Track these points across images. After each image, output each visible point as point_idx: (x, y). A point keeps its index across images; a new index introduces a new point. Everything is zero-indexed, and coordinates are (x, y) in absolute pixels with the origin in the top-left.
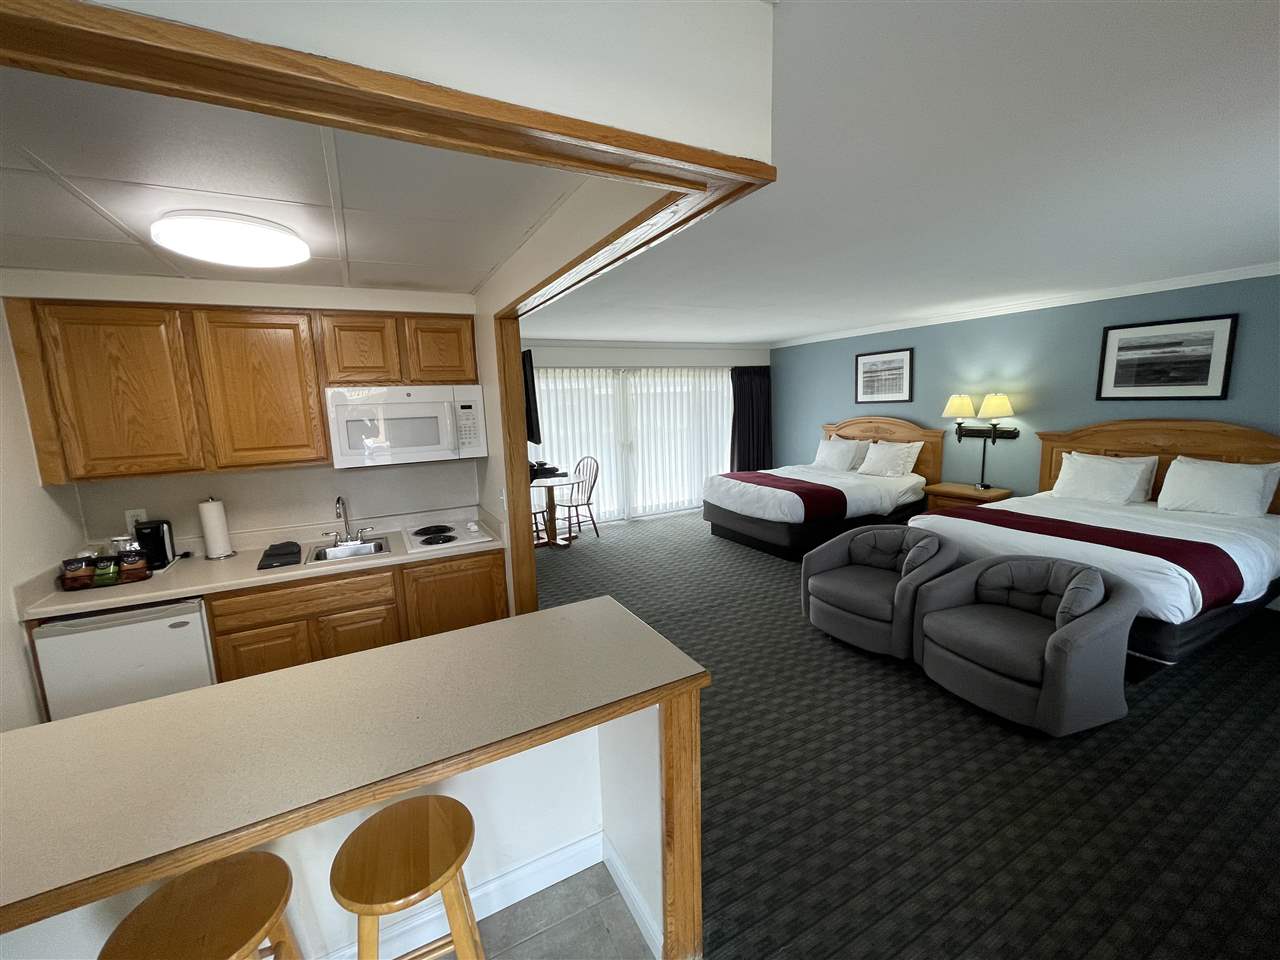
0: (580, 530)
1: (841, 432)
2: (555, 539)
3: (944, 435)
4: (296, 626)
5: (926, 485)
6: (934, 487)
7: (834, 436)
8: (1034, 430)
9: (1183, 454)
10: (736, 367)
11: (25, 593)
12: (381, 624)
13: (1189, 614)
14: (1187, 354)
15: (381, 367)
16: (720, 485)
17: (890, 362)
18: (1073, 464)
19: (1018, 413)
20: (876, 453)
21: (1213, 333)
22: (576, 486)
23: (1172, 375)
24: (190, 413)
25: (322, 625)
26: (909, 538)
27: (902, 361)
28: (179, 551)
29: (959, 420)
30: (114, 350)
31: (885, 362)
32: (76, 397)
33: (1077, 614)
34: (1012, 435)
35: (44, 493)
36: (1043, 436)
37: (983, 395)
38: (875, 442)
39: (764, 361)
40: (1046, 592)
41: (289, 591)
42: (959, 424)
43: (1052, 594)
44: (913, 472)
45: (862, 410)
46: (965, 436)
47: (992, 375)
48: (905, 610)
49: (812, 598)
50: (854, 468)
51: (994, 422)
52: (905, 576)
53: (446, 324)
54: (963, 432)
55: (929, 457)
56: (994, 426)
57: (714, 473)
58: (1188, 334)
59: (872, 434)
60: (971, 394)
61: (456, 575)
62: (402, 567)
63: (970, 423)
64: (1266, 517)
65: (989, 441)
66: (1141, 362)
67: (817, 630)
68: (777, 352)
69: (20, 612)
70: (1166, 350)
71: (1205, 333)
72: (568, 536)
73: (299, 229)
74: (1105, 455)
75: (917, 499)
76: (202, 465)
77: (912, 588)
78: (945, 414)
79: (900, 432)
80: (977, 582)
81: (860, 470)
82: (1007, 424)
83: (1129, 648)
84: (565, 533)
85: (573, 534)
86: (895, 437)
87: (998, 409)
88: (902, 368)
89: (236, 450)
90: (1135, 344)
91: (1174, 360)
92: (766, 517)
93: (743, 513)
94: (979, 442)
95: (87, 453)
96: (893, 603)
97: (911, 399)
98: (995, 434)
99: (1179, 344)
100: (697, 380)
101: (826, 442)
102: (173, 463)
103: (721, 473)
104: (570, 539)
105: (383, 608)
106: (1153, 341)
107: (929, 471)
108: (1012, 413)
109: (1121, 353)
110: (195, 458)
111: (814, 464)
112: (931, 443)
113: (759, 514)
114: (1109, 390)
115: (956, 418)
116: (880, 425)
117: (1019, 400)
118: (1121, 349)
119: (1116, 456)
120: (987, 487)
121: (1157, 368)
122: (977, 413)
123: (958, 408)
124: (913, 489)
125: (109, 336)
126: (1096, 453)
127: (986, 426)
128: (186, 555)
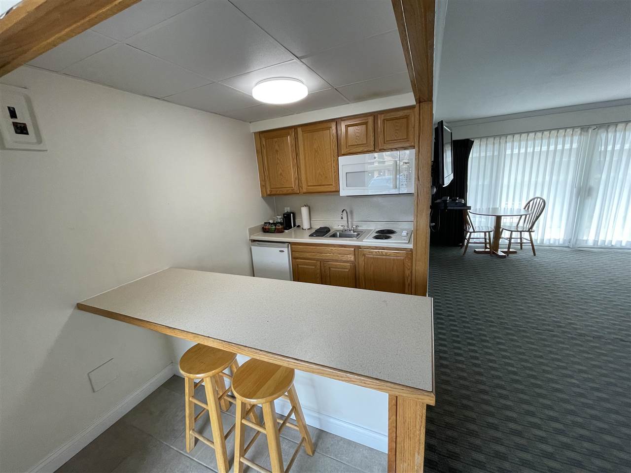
0: (521, 248)
2: (497, 250)
4: (316, 263)
11: (252, 231)
12: (348, 272)
15: (365, 144)
22: (523, 217)
24: (295, 170)
25: (325, 265)
28: (297, 225)
30: (277, 147)
32: (268, 167)
35: (262, 199)
41: (314, 247)
53: (401, 114)
61: (384, 257)
62: (359, 247)
69: (250, 237)
72: (507, 250)
73: (304, 80)
76: (298, 192)
84: (505, 248)
85: (511, 250)
89: (308, 186)
95: (270, 186)
102: (290, 191)
104: (508, 253)
105: (349, 264)
110: (296, 189)
125: (276, 142)
128: (299, 226)
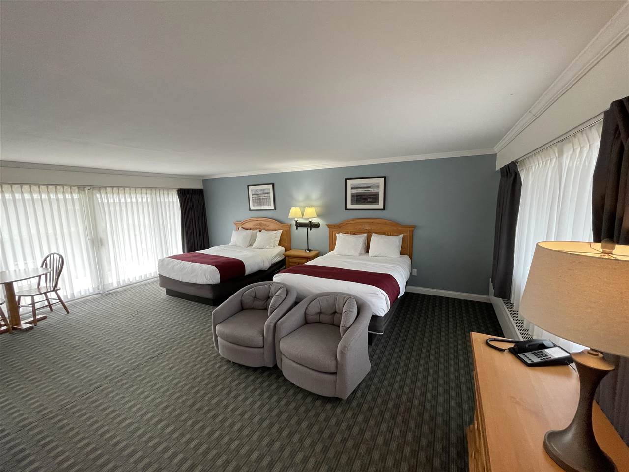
0: (51, 310)
1: (244, 226)
2: (19, 324)
3: (290, 226)
5: (285, 251)
6: (288, 253)
7: (240, 228)
8: (325, 223)
9: (375, 233)
10: (181, 189)
13: (386, 311)
14: (373, 191)
16: (168, 264)
17: (264, 190)
18: (340, 237)
19: (319, 216)
20: (261, 236)
21: (379, 184)
23: (369, 200)
26: (273, 289)
27: (269, 189)
29: (296, 219)
31: (261, 190)
33: (348, 327)
34: (317, 226)
36: (329, 226)
37: (305, 207)
38: (260, 231)
39: (199, 186)
40: (335, 312)
42: (296, 221)
43: (337, 313)
44: (278, 245)
45: (253, 214)
46: (299, 226)
47: (308, 198)
48: (270, 339)
49: (219, 338)
50: (251, 245)
51: (310, 220)
52: (270, 315)
54: (299, 225)
55: (285, 237)
56: (310, 222)
57: (165, 256)
58: (372, 184)
59: (259, 227)
60: (300, 207)
63: (301, 221)
64: (401, 257)
65: (309, 228)
66: (358, 194)
67: (223, 358)
68: (206, 181)
70: (366, 189)
71: (377, 183)
72: (32, 319)
74: (351, 234)
75: (281, 259)
77: (272, 325)
78: (290, 217)
79: (272, 226)
80: (305, 312)
81: (253, 247)
82: (315, 220)
83: (368, 330)
85: (38, 317)
86: (269, 228)
87: (311, 214)
88: (269, 193)
90: (356, 187)
91: (368, 194)
92: (198, 282)
93: (183, 281)
94: (305, 229)
96: (263, 336)
97: (275, 209)
98: (311, 225)
99: (369, 187)
100: (154, 196)
101: (236, 232)
103: (169, 256)
104: (35, 322)
106: (362, 186)
107: (286, 244)
108: (317, 216)
109: (352, 190)
111: (230, 244)
112: (286, 230)
113: (193, 281)
114: (350, 206)
115: (294, 219)
116: (263, 222)
117: (319, 209)
118: (352, 188)
119: (354, 234)
120: (310, 250)
121: (364, 197)
122: (303, 216)
123: (295, 214)
124: (278, 254)
126: (347, 233)
127: (307, 222)
